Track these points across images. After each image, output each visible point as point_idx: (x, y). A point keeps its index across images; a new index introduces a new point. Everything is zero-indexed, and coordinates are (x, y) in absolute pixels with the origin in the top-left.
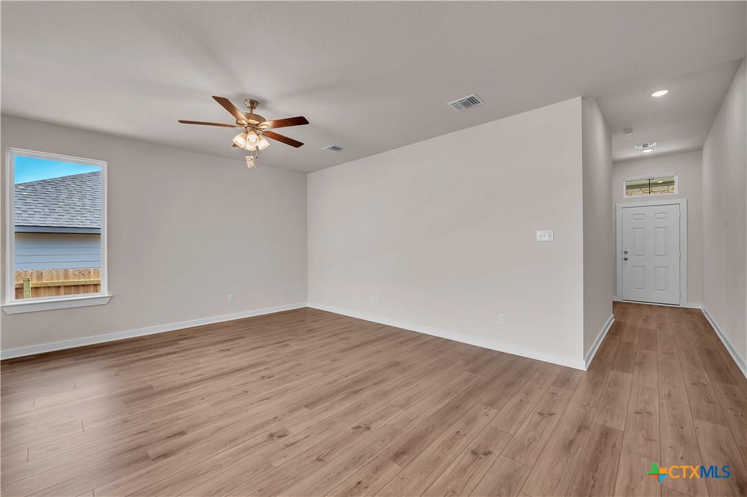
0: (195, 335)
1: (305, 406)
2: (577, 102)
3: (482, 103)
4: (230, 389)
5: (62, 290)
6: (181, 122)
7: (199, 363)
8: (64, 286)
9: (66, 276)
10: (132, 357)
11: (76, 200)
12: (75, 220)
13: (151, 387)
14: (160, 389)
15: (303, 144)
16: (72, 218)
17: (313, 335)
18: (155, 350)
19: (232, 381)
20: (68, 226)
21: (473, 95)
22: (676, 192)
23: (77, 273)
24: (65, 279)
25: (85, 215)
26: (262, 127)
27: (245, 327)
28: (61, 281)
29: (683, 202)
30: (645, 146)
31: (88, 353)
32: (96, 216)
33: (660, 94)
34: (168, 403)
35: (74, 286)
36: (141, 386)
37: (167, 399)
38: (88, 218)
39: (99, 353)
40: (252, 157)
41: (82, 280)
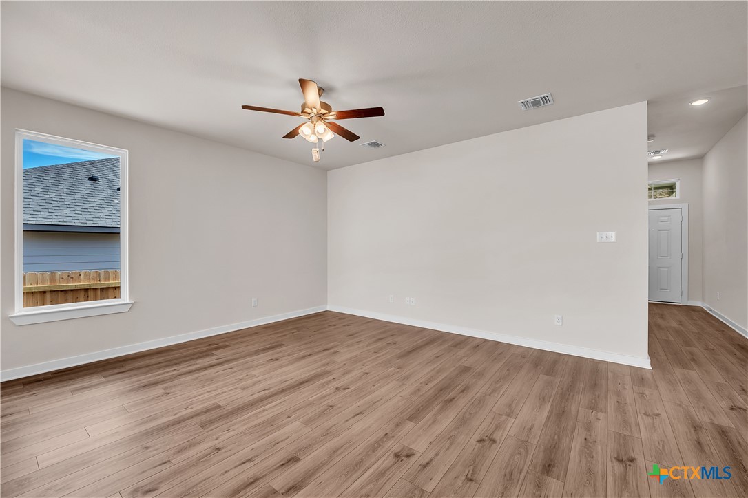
0: (227, 344)
1: (408, 419)
2: (644, 105)
3: (552, 102)
4: (311, 404)
5: (48, 296)
6: (244, 107)
7: (254, 376)
8: (50, 291)
9: (53, 279)
10: (170, 372)
11: (52, 194)
12: (54, 217)
13: (218, 407)
14: (229, 408)
15: (358, 138)
16: (50, 214)
17: (356, 340)
18: (192, 362)
19: (306, 394)
20: (47, 223)
21: (548, 94)
22: (678, 197)
23: (65, 276)
24: (51, 282)
25: (64, 211)
26: (327, 118)
27: (277, 333)
28: (47, 285)
29: (685, 206)
30: (657, 152)
31: (115, 368)
32: (77, 212)
33: (700, 103)
34: (254, 423)
35: (62, 291)
36: (205, 405)
37: (247, 419)
38: (69, 215)
39: (127, 368)
40: (318, 150)
41: (71, 284)
